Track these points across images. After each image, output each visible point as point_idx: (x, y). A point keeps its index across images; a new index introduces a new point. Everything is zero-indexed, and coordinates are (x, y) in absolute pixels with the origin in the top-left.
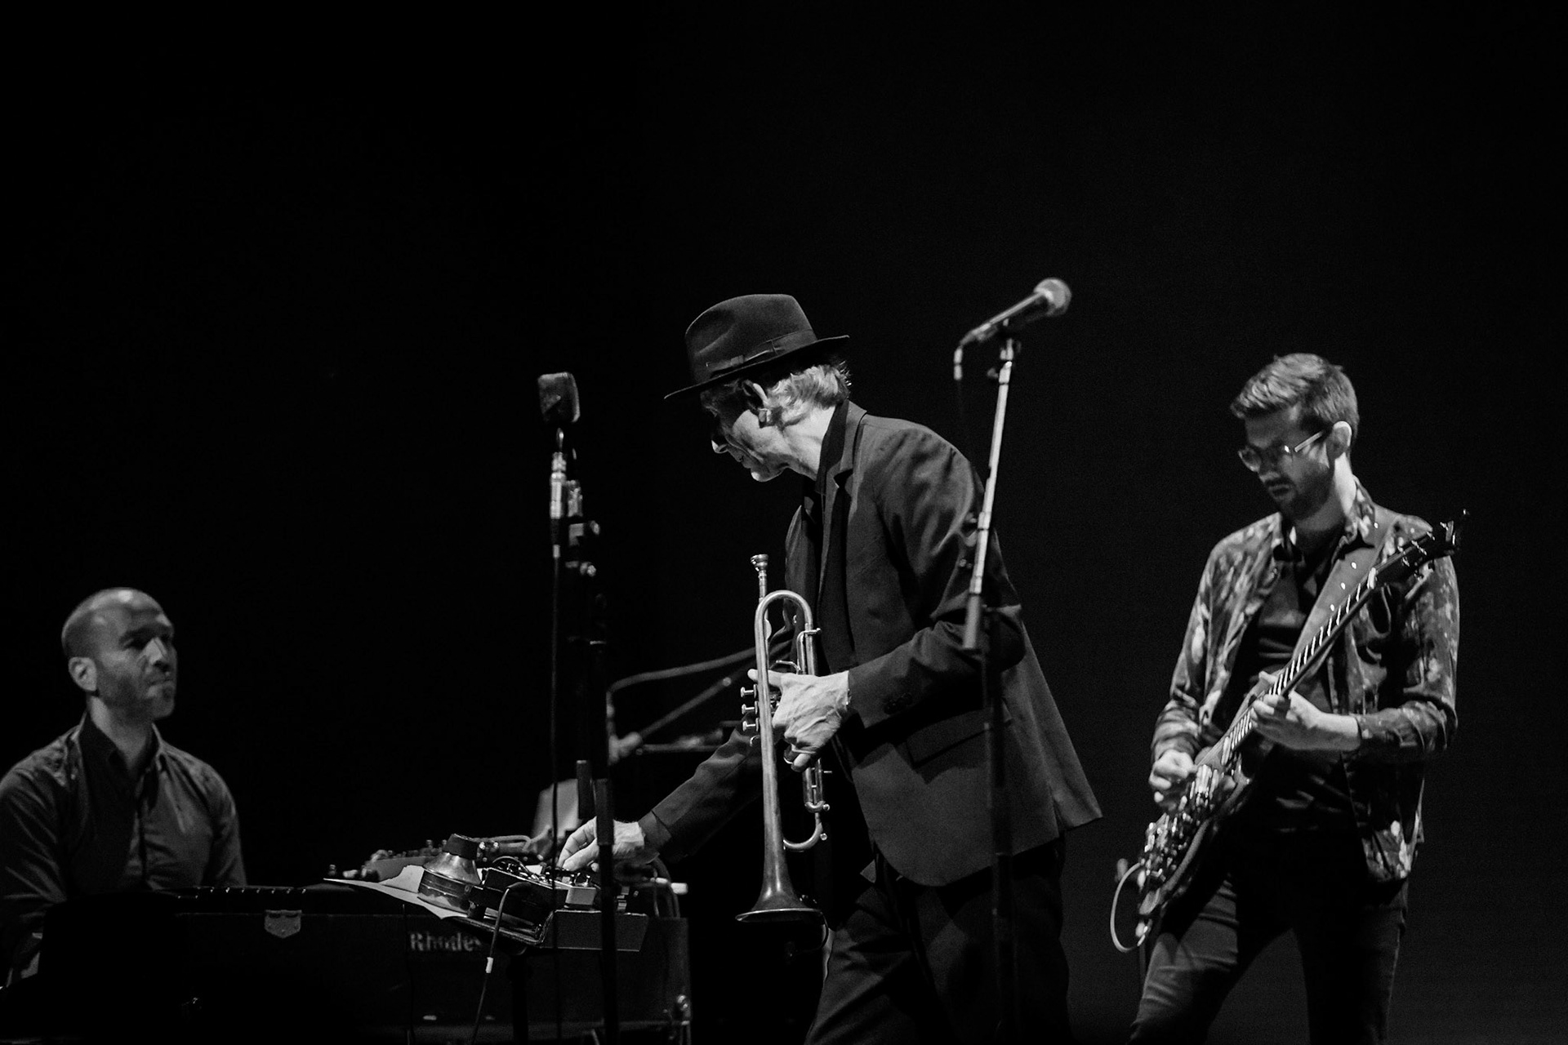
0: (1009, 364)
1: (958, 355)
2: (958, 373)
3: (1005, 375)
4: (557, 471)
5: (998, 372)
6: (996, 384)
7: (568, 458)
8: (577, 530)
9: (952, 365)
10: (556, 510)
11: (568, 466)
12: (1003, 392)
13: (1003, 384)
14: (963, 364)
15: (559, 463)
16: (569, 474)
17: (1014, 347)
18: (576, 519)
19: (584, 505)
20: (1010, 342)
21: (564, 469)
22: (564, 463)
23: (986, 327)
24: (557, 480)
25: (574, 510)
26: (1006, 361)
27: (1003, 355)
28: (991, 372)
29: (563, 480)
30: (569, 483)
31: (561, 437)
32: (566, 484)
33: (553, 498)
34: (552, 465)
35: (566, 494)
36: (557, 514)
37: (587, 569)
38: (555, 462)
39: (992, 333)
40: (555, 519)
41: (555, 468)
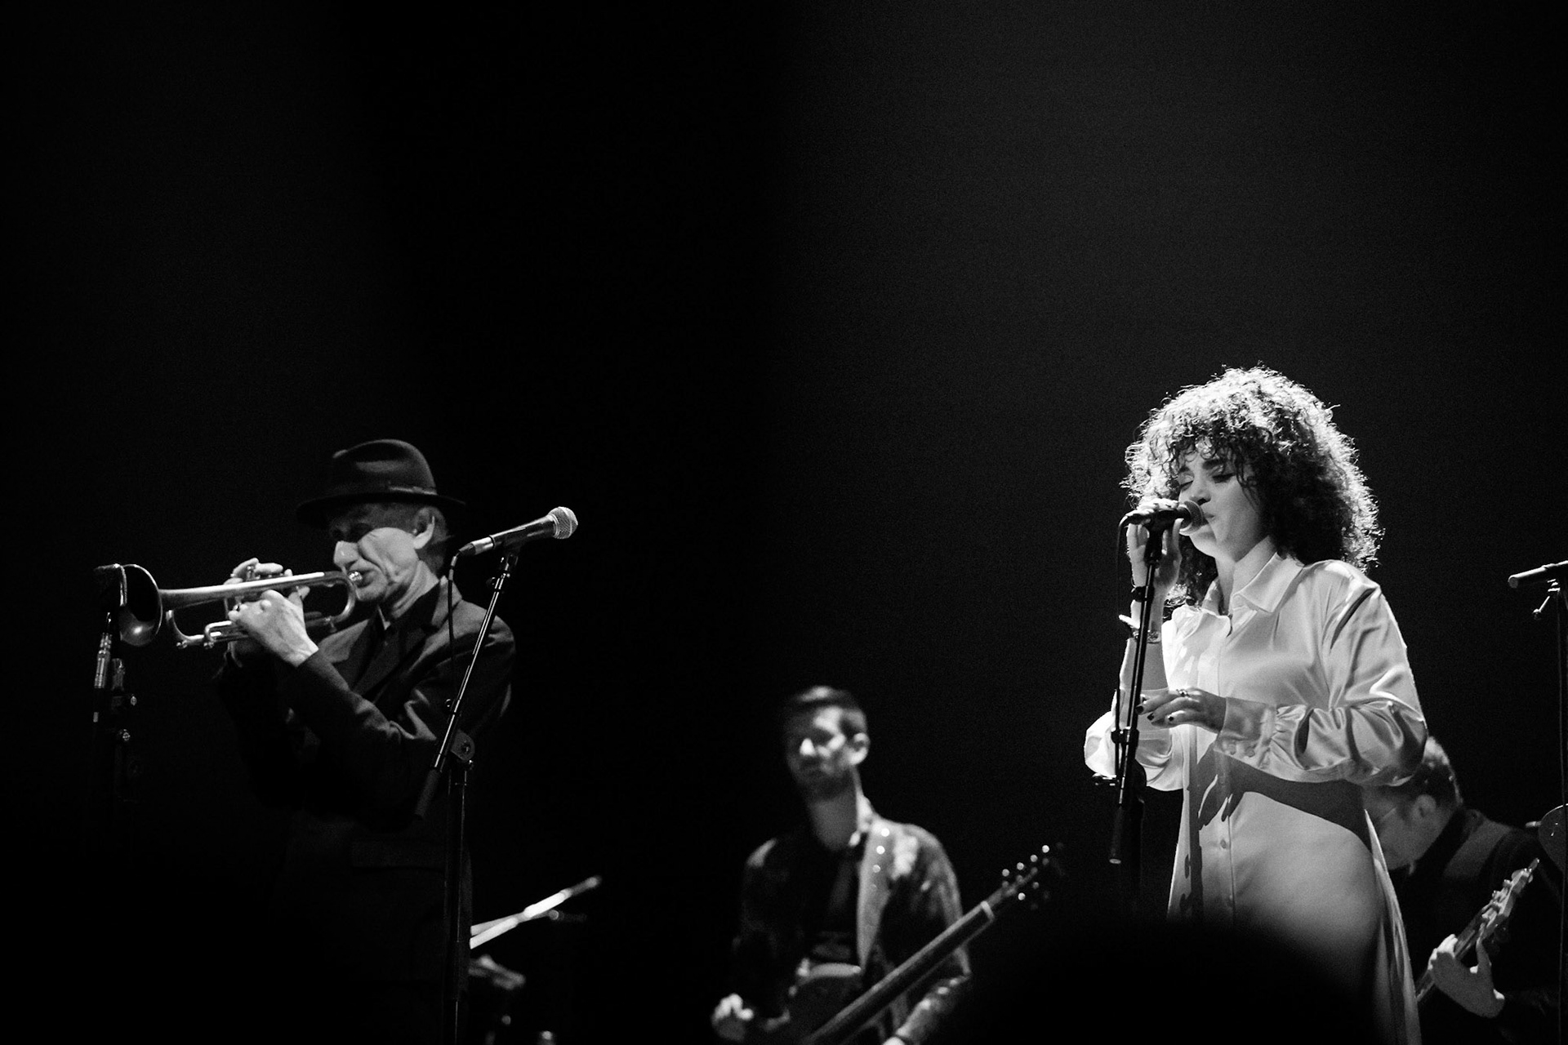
0: (505, 575)
4: (103, 649)
7: (114, 640)
8: (117, 701)
10: (100, 681)
11: (112, 645)
13: (497, 590)
15: (106, 642)
16: (115, 651)
18: (118, 691)
19: (126, 679)
21: (109, 647)
22: (110, 642)
24: (103, 656)
25: (118, 681)
26: (502, 572)
29: (108, 658)
30: (114, 660)
31: (110, 620)
32: (111, 660)
33: (98, 672)
34: (100, 643)
35: (110, 670)
36: (100, 685)
37: (122, 735)
38: (102, 641)
39: (492, 545)
40: (98, 689)
41: (102, 645)
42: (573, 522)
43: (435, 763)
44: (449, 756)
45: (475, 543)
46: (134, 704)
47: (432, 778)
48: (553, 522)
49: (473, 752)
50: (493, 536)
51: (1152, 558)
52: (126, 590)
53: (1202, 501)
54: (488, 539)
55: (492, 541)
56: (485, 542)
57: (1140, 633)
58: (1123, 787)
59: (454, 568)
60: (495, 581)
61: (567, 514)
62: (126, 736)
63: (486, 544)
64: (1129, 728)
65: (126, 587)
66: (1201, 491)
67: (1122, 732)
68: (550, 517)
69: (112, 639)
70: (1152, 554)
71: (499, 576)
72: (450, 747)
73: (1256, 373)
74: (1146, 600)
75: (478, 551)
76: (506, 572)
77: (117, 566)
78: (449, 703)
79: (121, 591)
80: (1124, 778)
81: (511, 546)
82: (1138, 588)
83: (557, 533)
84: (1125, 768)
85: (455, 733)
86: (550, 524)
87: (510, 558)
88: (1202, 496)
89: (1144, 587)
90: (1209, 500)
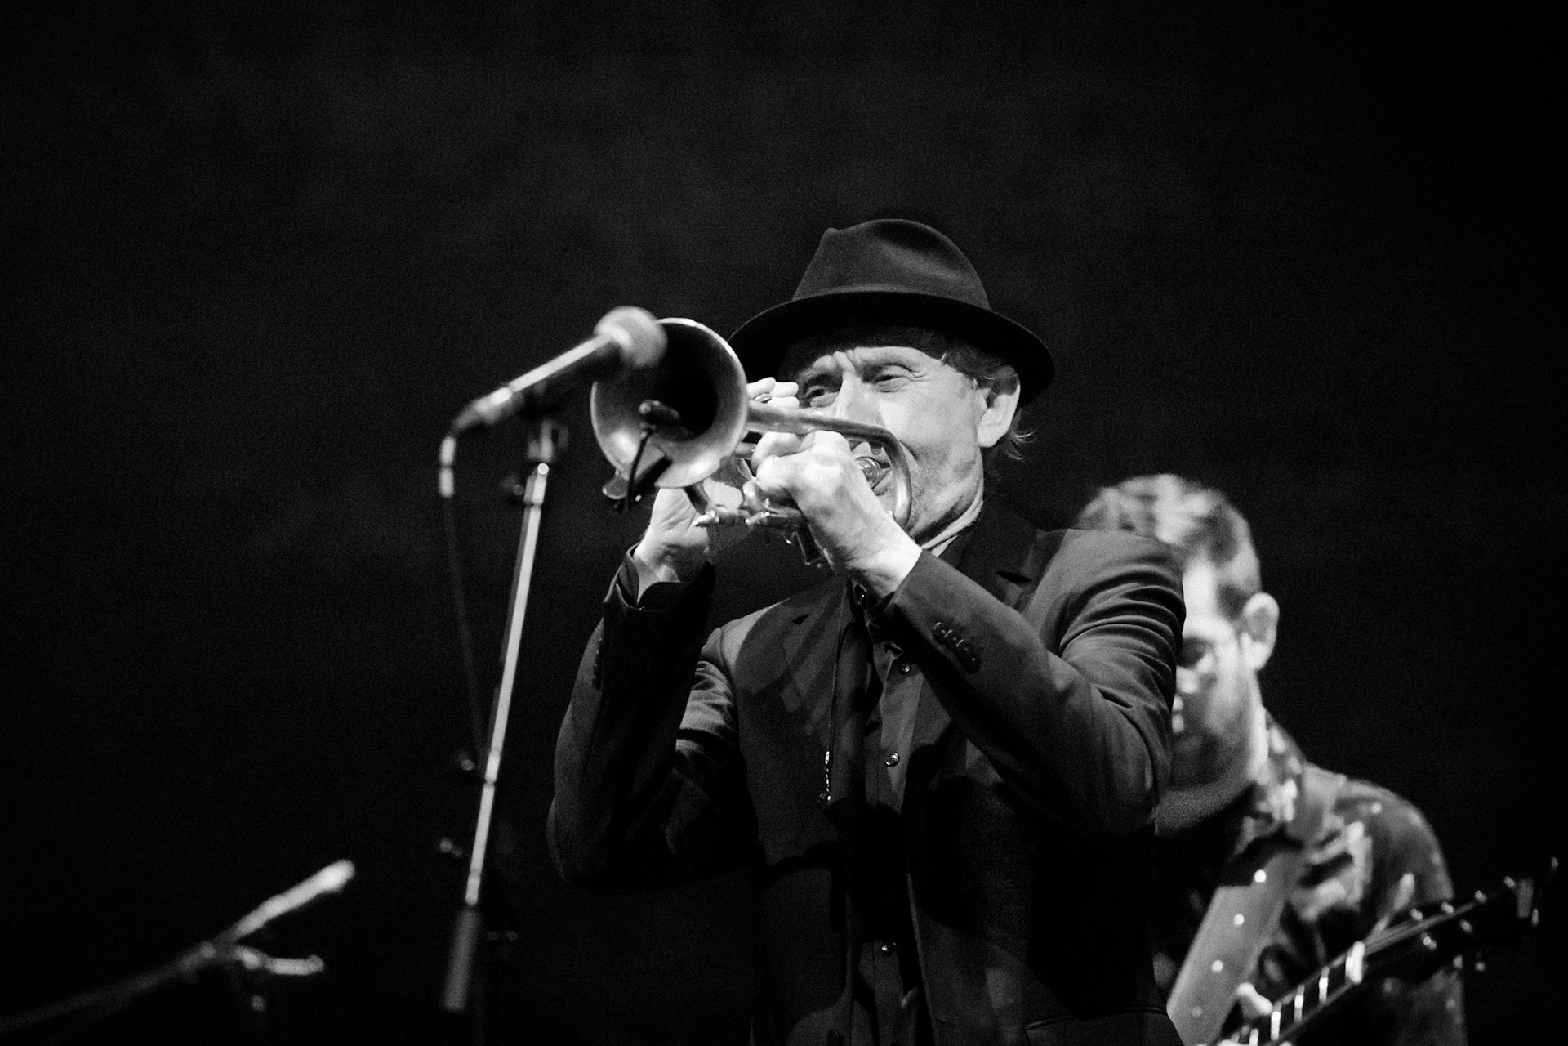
0: (543, 469)
1: (448, 449)
2: (446, 484)
3: (537, 490)
5: (523, 483)
12: (533, 519)
13: (533, 505)
14: (457, 467)
17: (555, 437)
20: (546, 429)
23: (500, 398)
26: (537, 463)
27: (532, 451)
28: (510, 484)
39: (514, 404)
45: (482, 402)
54: (503, 394)
55: (511, 396)
63: (501, 403)
68: (609, 331)
75: (490, 419)
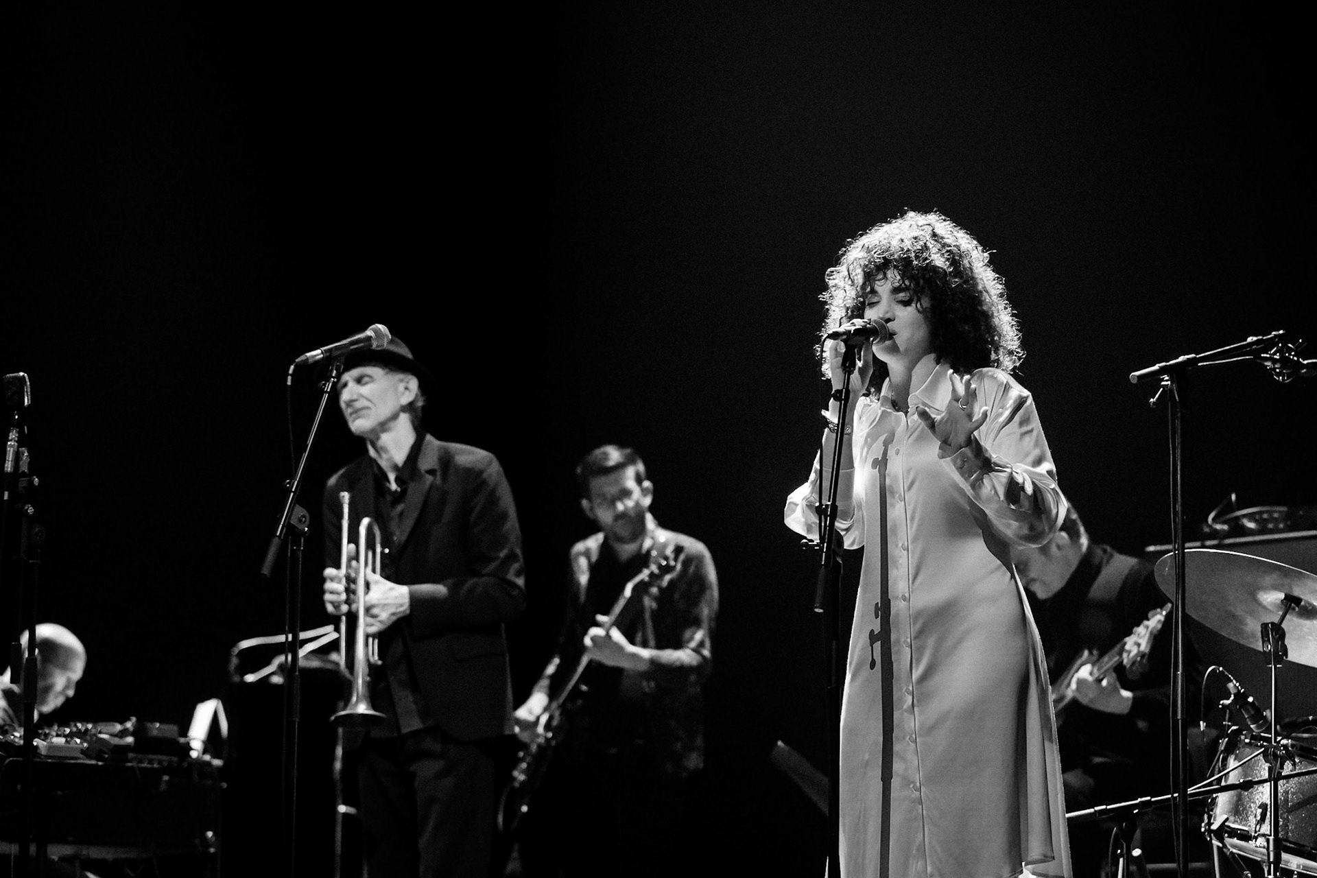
2: (289, 383)
4: (11, 440)
6: (323, 392)
7: (21, 433)
8: (23, 483)
9: (288, 375)
10: (9, 467)
11: (20, 438)
13: (326, 392)
14: (295, 376)
15: (13, 435)
16: (21, 442)
18: (23, 474)
19: (30, 464)
21: (16, 439)
22: (17, 435)
24: (11, 446)
25: (24, 468)
28: (321, 384)
29: (16, 447)
30: (20, 449)
31: (17, 417)
32: (18, 449)
33: (7, 459)
34: (9, 436)
35: (17, 456)
36: (9, 470)
37: (28, 509)
38: (11, 434)
39: (322, 356)
40: (7, 473)
41: (10, 438)
42: (388, 337)
43: (277, 530)
44: (289, 527)
45: (308, 354)
46: (37, 484)
47: (275, 544)
48: (371, 337)
49: (307, 522)
50: (323, 349)
51: (847, 367)
52: (29, 393)
53: (888, 320)
54: (318, 351)
55: (322, 353)
56: (317, 354)
57: (838, 427)
58: (825, 550)
59: (291, 375)
60: (325, 385)
61: (382, 330)
62: (31, 510)
63: (318, 355)
64: (829, 503)
65: (29, 390)
66: (887, 312)
67: (824, 507)
68: (369, 333)
69: (19, 432)
70: (847, 364)
71: (328, 380)
72: (290, 518)
73: (932, 218)
74: (843, 400)
75: (311, 361)
76: (334, 378)
77: (22, 374)
78: (288, 483)
79: (26, 394)
80: (825, 544)
81: (338, 356)
82: (837, 391)
83: (374, 346)
84: (827, 536)
85: (294, 505)
86: (369, 338)
87: (337, 366)
88: (888, 316)
89: (842, 390)
90: (893, 320)
